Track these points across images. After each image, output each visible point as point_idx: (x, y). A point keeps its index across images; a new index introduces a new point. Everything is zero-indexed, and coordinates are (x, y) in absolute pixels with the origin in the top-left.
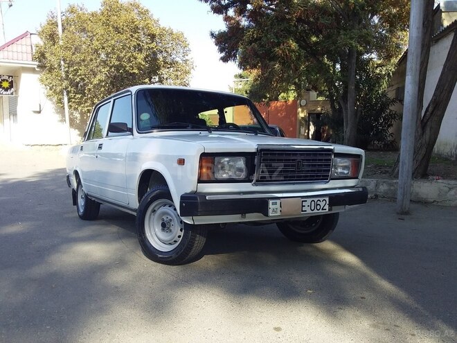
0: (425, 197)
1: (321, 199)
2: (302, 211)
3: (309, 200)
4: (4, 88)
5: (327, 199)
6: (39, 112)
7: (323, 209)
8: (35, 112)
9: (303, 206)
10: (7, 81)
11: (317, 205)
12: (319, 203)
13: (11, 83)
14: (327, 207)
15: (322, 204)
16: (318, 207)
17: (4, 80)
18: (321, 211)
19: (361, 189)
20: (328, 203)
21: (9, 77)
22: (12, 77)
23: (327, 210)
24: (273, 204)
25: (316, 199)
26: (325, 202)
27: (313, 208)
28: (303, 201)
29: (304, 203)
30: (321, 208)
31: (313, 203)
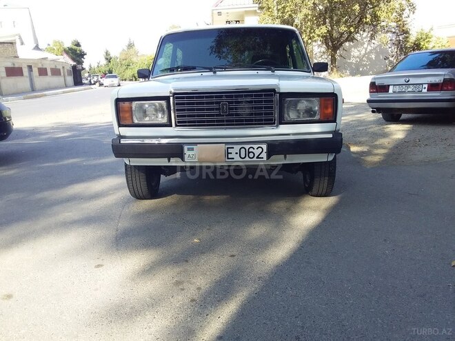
1: (255, 146)
2: (228, 158)
3: (237, 148)
5: (264, 147)
7: (258, 157)
9: (228, 153)
11: (249, 153)
12: (251, 150)
14: (264, 155)
15: (257, 152)
16: (251, 155)
18: (255, 159)
19: (331, 136)
20: (265, 150)
21: (236, 21)
22: (239, 21)
23: (265, 159)
24: (189, 149)
25: (247, 147)
26: (260, 150)
27: (243, 156)
28: (228, 148)
29: (230, 151)
30: (256, 156)
31: (243, 150)
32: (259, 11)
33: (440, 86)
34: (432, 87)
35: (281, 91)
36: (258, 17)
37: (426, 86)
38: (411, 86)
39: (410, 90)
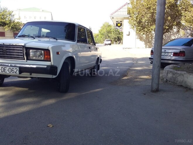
0: (189, 85)
1: (15, 68)
2: (5, 72)
3: (8, 68)
4: (118, 26)
5: (18, 69)
6: (129, 35)
7: (15, 73)
8: (127, 35)
10: (120, 23)
11: (12, 70)
12: (13, 69)
13: (121, 24)
14: (18, 72)
15: (15, 70)
16: (13, 71)
17: (118, 23)
18: (14, 73)
19: (46, 67)
20: (18, 70)
21: (121, 22)
22: (122, 21)
23: (18, 74)
26: (16, 70)
27: (10, 71)
28: (4, 68)
29: (5, 69)
30: (15, 72)
31: (10, 69)
32: (129, 18)
33: (178, 54)
34: (175, 54)
35: (26, 47)
36: (128, 20)
37: (173, 53)
38: (167, 53)
39: (166, 55)
